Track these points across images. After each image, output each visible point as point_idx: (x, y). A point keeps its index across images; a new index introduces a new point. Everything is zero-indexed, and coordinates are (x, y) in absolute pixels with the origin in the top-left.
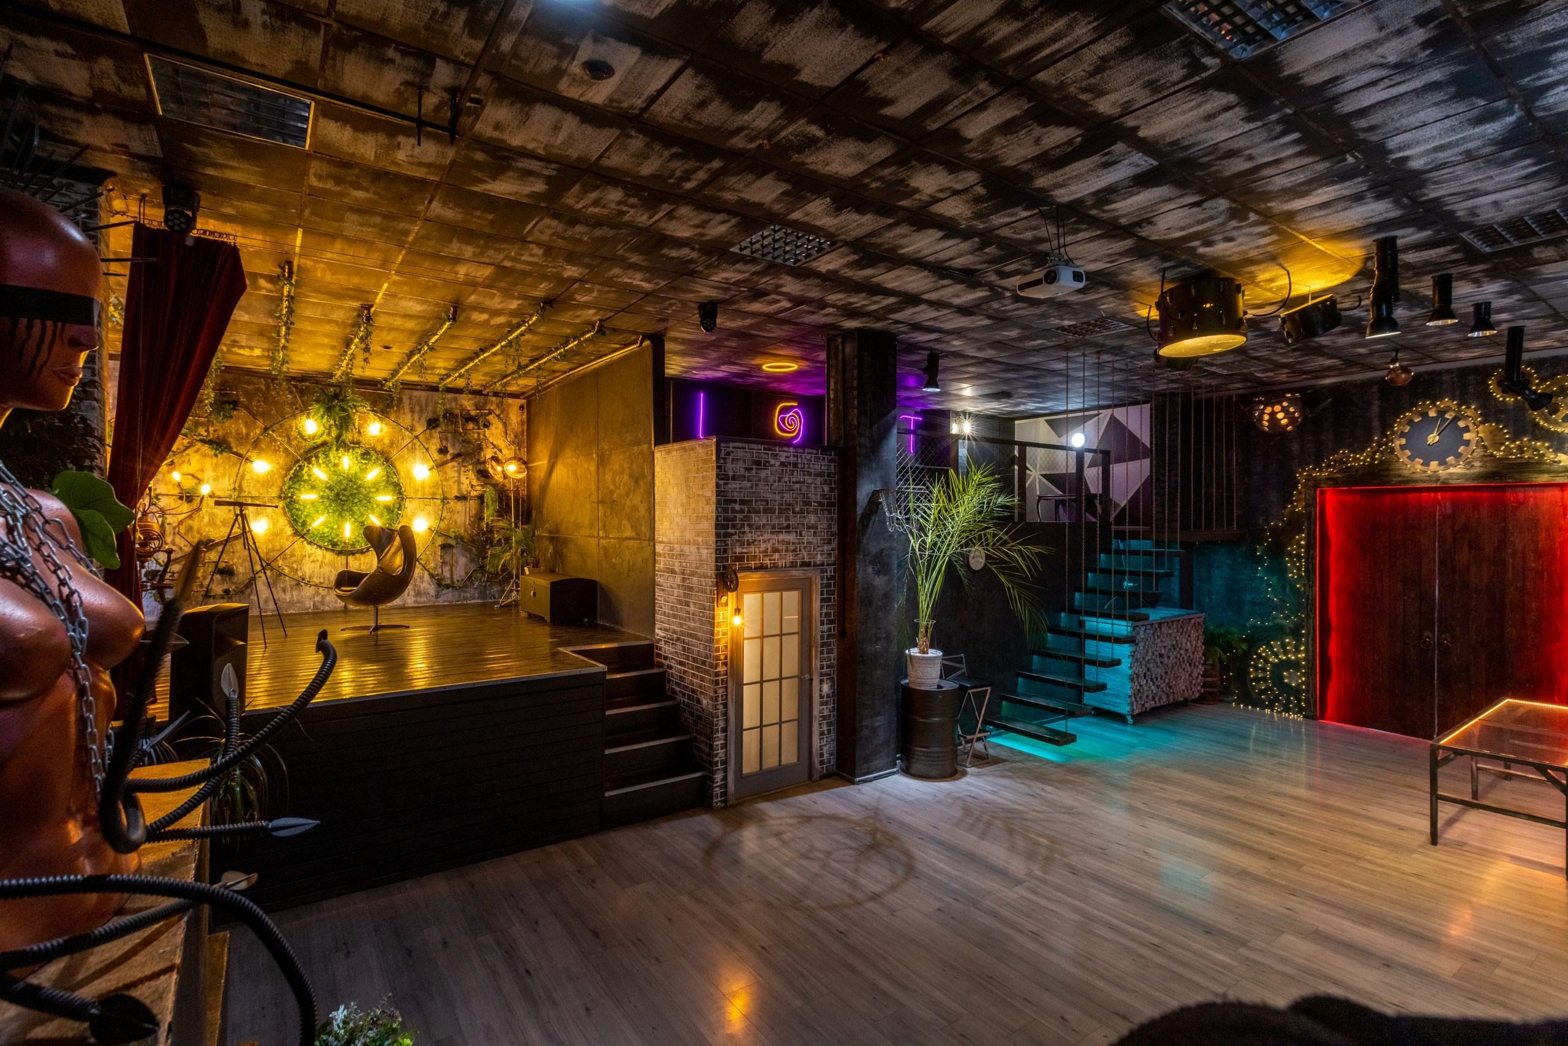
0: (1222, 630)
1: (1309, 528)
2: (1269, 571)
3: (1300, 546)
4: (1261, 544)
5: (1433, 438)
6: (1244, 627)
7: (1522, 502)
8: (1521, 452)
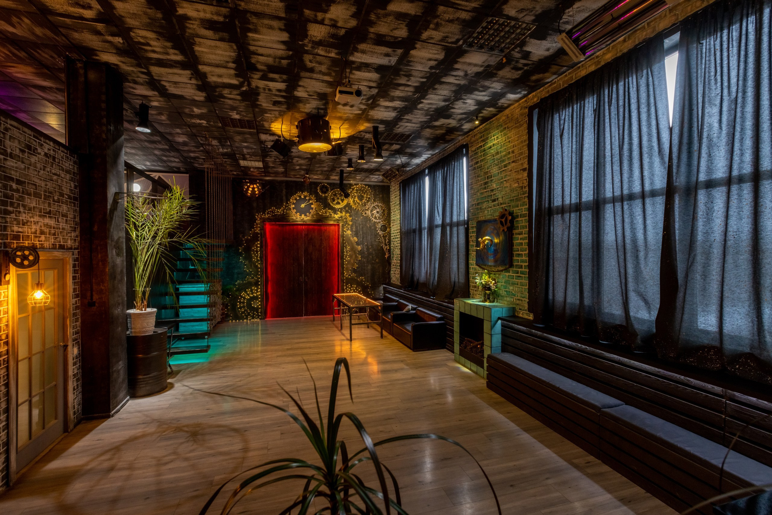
1: (261, 239)
2: (245, 258)
3: (257, 247)
4: (241, 247)
5: (303, 206)
7: (326, 230)
8: (326, 213)
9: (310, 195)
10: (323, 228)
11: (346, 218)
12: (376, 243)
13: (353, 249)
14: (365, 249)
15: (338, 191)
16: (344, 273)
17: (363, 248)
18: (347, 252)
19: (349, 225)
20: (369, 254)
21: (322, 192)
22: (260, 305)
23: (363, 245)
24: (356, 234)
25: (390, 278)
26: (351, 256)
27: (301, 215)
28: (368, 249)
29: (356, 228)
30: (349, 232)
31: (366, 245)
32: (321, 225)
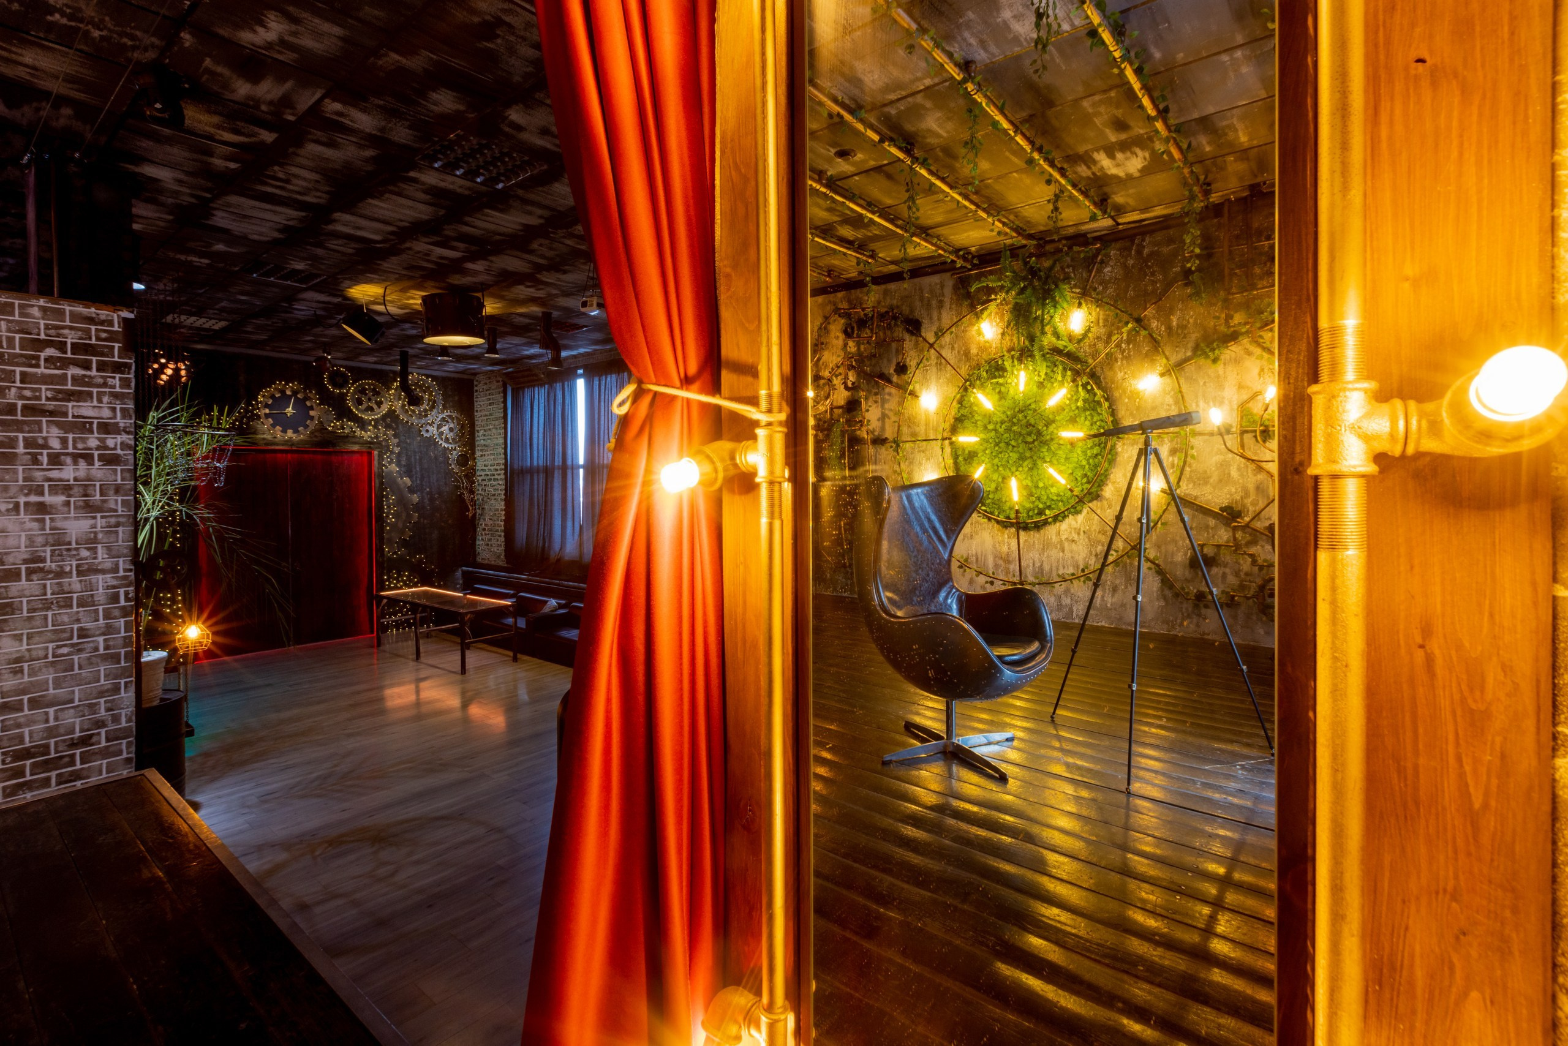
5: (290, 411)
7: (341, 464)
8: (343, 428)
9: (305, 389)
10: (335, 459)
11: (387, 440)
12: (447, 489)
13: (402, 501)
14: (426, 501)
15: (368, 384)
16: (383, 550)
17: (423, 498)
18: (389, 507)
19: (392, 452)
20: (435, 509)
21: (335, 386)
23: (422, 493)
24: (408, 471)
25: (474, 554)
26: (397, 515)
27: (284, 431)
28: (432, 500)
29: (408, 458)
30: (394, 468)
31: (428, 493)
32: (330, 453)
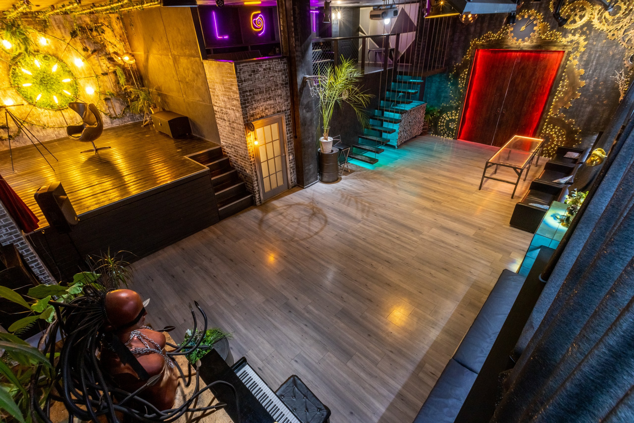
0: (432, 109)
1: (470, 67)
2: (452, 84)
3: (465, 74)
4: (451, 73)
5: (522, 29)
6: (440, 106)
7: (544, 58)
8: (552, 37)
10: (542, 55)
11: (578, 43)
13: (573, 84)
14: (592, 86)
16: (549, 112)
17: (590, 84)
18: (562, 87)
19: (579, 52)
20: (596, 91)
22: (455, 127)
23: (591, 80)
24: (586, 65)
26: (566, 93)
28: (596, 86)
29: (590, 55)
30: (575, 62)
31: (595, 80)
32: (540, 51)
